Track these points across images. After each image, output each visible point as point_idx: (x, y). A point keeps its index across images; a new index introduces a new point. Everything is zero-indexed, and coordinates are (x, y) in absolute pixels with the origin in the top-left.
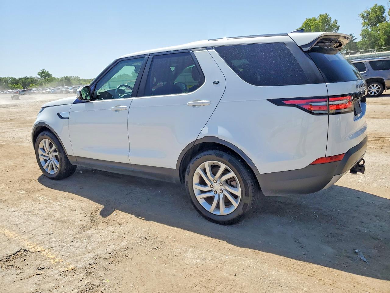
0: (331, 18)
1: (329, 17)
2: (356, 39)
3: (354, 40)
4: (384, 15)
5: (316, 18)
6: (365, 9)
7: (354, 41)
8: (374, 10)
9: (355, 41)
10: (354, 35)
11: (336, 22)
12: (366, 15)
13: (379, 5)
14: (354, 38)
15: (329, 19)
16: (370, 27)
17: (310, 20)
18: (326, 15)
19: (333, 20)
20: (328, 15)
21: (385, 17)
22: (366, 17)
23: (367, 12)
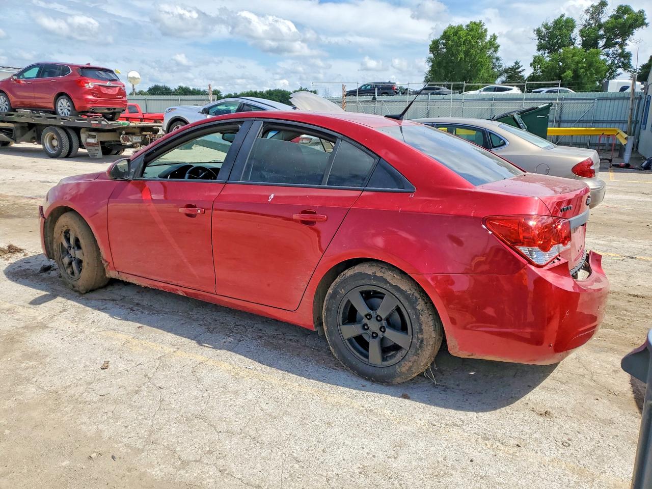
0: (486, 30)
1: (485, 27)
2: (523, 70)
3: (520, 72)
4: (573, 36)
5: (464, 26)
6: (544, 22)
7: (520, 74)
8: (558, 24)
9: (522, 74)
10: (520, 64)
11: (494, 37)
12: (544, 32)
13: (567, 16)
14: (520, 69)
15: (483, 31)
16: (548, 53)
18: (480, 22)
19: (489, 34)
20: (482, 24)
21: (575, 39)
22: (544, 36)
23: (546, 27)
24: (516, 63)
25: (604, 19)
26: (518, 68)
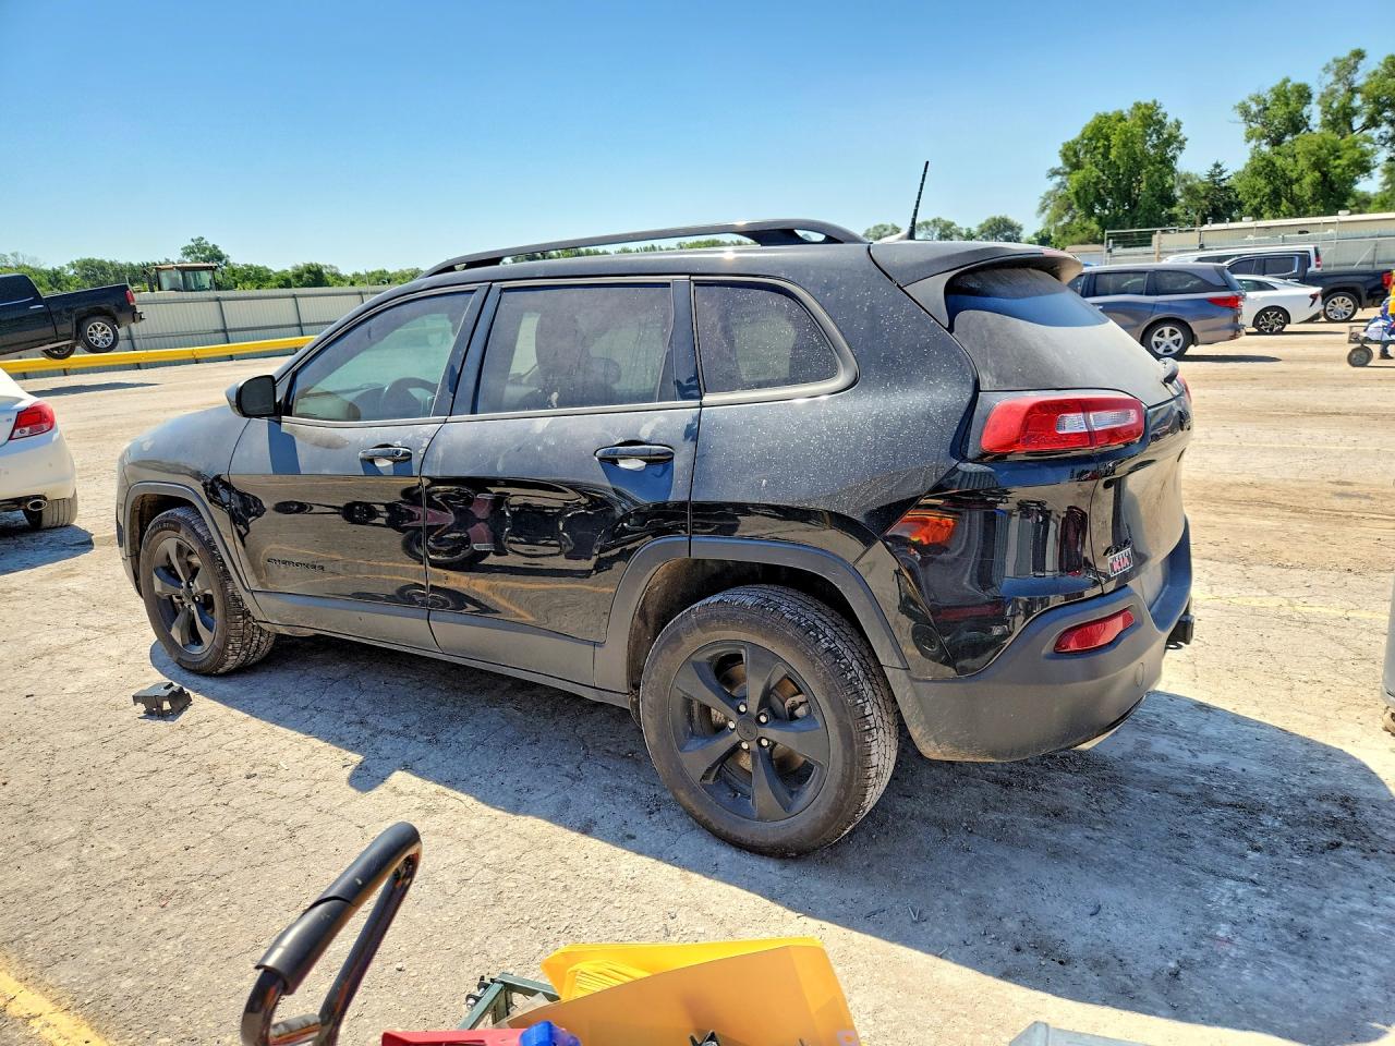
0: (1165, 116)
1: (1162, 110)
2: (1228, 177)
3: (1224, 179)
4: (1305, 111)
5: (1125, 112)
6: (1254, 92)
7: (1223, 184)
8: (1281, 95)
9: (1226, 183)
10: (1223, 167)
11: (1178, 125)
12: (1254, 108)
13: (1297, 80)
14: (1224, 176)
15: (1160, 116)
16: (1267, 144)
17: (1108, 118)
18: (1155, 102)
19: (1170, 120)
20: (1158, 105)
21: (1308, 117)
22: (1256, 116)
23: (1257, 99)
24: (1217, 166)
25: (1360, 79)
26: (1221, 173)
